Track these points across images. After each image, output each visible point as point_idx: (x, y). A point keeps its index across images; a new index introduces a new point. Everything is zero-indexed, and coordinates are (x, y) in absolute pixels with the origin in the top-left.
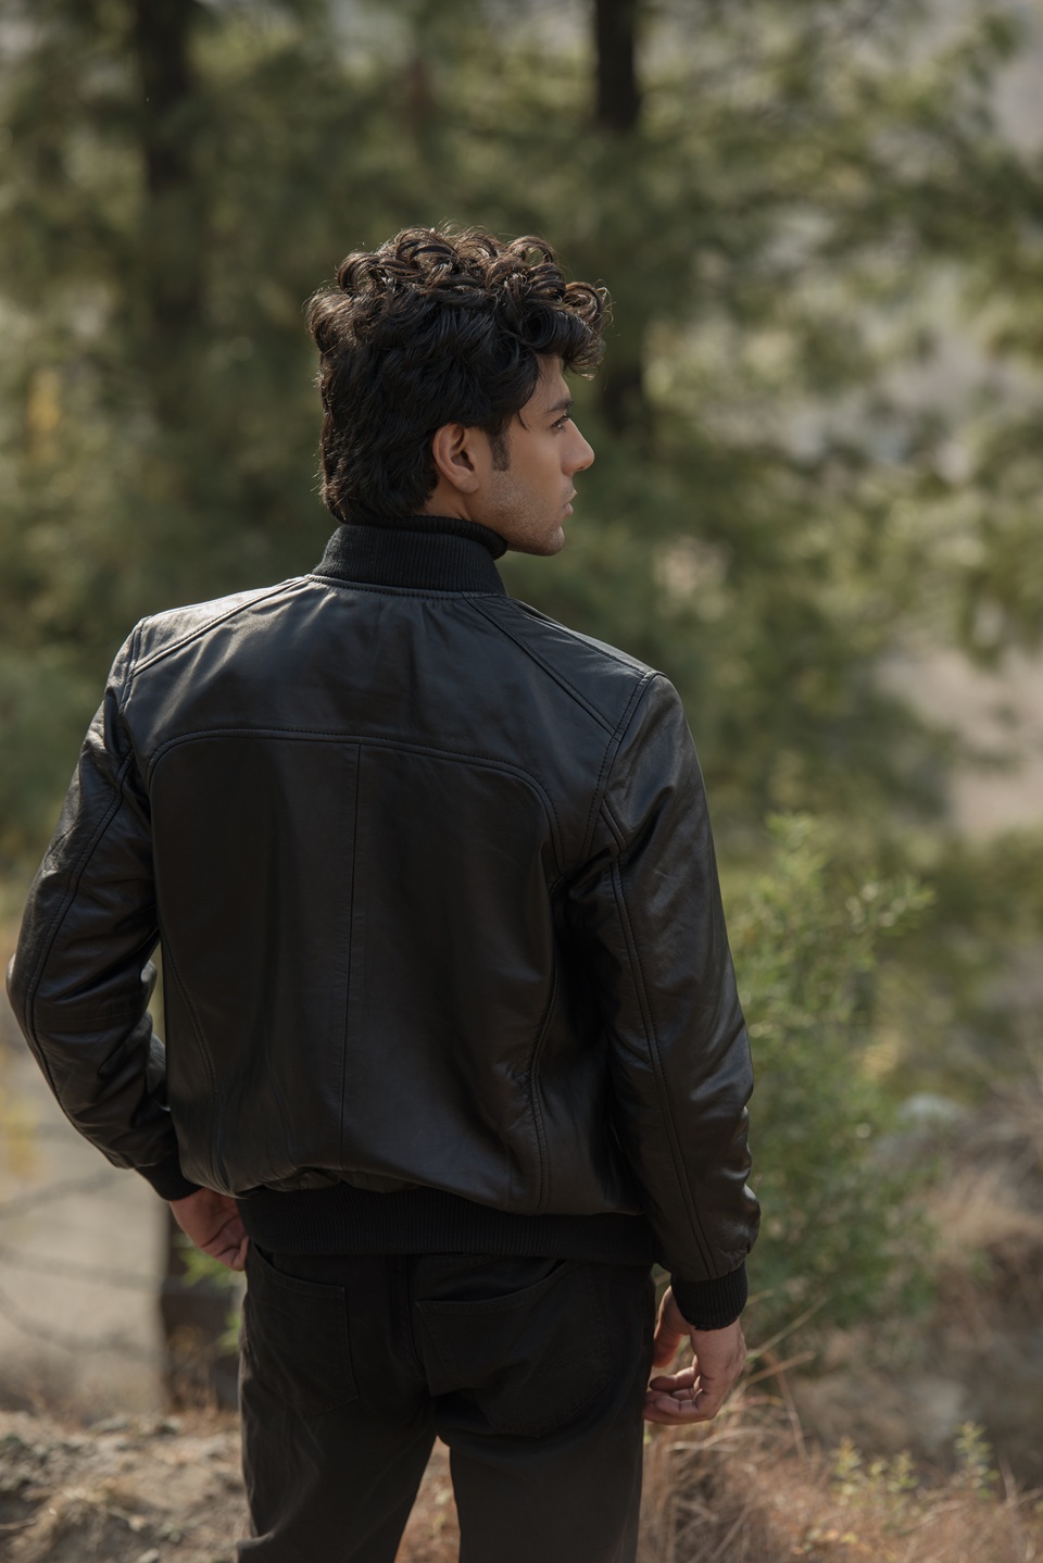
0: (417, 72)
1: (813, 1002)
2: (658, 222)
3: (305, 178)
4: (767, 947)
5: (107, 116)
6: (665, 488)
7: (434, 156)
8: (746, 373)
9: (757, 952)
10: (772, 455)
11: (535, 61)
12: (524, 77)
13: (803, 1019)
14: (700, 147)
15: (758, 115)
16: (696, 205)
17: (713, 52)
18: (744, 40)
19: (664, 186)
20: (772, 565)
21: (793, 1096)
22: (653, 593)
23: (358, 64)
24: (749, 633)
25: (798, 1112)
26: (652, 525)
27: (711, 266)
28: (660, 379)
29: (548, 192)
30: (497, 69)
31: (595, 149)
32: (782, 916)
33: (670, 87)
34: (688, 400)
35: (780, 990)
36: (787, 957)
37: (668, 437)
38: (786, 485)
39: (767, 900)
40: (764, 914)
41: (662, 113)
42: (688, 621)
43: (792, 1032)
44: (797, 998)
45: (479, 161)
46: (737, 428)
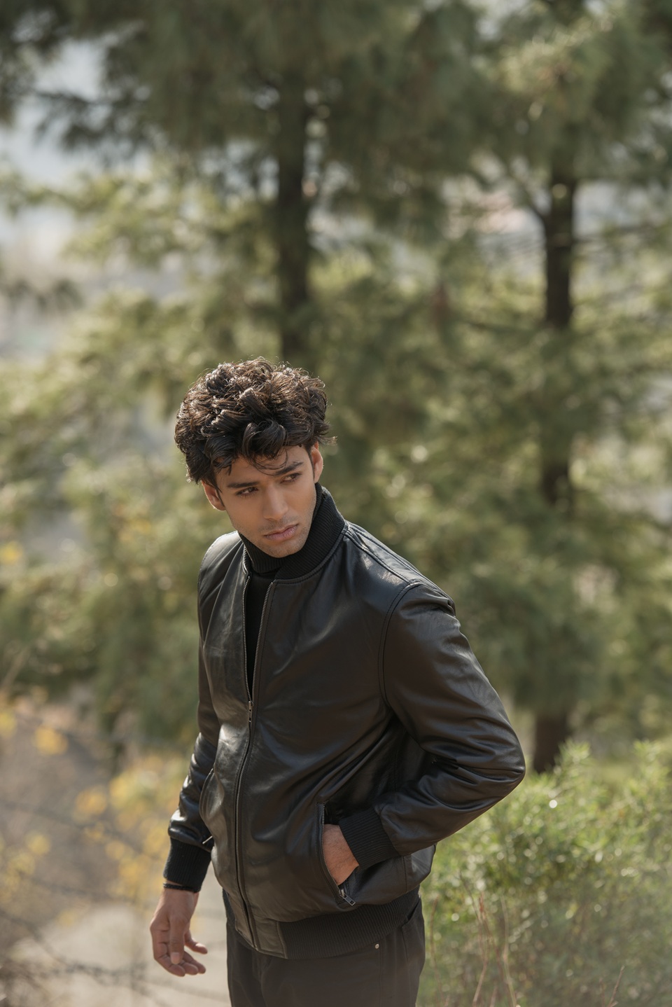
0: (441, 291)
1: (660, 857)
2: (581, 381)
3: (373, 352)
4: (632, 822)
5: (260, 312)
6: (580, 536)
7: (449, 341)
8: (630, 470)
9: (626, 824)
10: (643, 517)
11: (511, 285)
12: (503, 294)
13: (653, 866)
14: (606, 337)
15: (641, 319)
16: (604, 372)
17: (616, 283)
18: (634, 276)
19: (585, 360)
20: (643, 584)
21: (646, 912)
22: (571, 598)
23: (407, 286)
24: (627, 624)
25: (649, 923)
26: (571, 557)
27: (611, 407)
28: (578, 471)
29: (514, 361)
30: (488, 289)
31: (543, 339)
32: (641, 803)
33: (590, 302)
34: (594, 484)
35: (640, 848)
36: (644, 828)
37: (582, 505)
38: (653, 536)
39: (633, 793)
40: (630, 801)
41: (584, 317)
42: (591, 616)
43: (646, 874)
44: (649, 853)
45: (474, 342)
46: (626, 502)
